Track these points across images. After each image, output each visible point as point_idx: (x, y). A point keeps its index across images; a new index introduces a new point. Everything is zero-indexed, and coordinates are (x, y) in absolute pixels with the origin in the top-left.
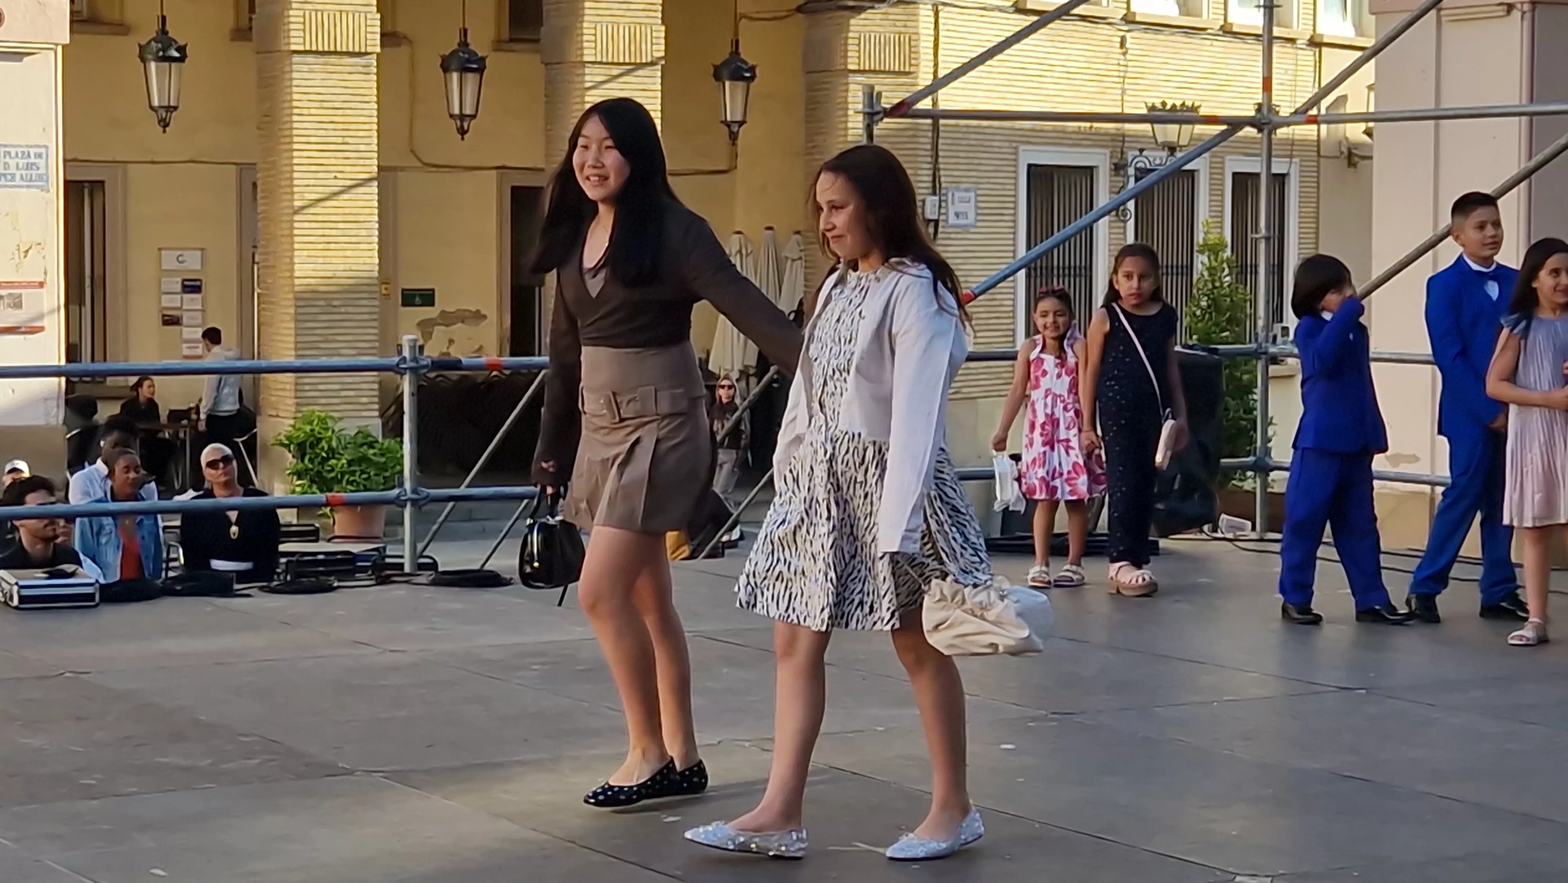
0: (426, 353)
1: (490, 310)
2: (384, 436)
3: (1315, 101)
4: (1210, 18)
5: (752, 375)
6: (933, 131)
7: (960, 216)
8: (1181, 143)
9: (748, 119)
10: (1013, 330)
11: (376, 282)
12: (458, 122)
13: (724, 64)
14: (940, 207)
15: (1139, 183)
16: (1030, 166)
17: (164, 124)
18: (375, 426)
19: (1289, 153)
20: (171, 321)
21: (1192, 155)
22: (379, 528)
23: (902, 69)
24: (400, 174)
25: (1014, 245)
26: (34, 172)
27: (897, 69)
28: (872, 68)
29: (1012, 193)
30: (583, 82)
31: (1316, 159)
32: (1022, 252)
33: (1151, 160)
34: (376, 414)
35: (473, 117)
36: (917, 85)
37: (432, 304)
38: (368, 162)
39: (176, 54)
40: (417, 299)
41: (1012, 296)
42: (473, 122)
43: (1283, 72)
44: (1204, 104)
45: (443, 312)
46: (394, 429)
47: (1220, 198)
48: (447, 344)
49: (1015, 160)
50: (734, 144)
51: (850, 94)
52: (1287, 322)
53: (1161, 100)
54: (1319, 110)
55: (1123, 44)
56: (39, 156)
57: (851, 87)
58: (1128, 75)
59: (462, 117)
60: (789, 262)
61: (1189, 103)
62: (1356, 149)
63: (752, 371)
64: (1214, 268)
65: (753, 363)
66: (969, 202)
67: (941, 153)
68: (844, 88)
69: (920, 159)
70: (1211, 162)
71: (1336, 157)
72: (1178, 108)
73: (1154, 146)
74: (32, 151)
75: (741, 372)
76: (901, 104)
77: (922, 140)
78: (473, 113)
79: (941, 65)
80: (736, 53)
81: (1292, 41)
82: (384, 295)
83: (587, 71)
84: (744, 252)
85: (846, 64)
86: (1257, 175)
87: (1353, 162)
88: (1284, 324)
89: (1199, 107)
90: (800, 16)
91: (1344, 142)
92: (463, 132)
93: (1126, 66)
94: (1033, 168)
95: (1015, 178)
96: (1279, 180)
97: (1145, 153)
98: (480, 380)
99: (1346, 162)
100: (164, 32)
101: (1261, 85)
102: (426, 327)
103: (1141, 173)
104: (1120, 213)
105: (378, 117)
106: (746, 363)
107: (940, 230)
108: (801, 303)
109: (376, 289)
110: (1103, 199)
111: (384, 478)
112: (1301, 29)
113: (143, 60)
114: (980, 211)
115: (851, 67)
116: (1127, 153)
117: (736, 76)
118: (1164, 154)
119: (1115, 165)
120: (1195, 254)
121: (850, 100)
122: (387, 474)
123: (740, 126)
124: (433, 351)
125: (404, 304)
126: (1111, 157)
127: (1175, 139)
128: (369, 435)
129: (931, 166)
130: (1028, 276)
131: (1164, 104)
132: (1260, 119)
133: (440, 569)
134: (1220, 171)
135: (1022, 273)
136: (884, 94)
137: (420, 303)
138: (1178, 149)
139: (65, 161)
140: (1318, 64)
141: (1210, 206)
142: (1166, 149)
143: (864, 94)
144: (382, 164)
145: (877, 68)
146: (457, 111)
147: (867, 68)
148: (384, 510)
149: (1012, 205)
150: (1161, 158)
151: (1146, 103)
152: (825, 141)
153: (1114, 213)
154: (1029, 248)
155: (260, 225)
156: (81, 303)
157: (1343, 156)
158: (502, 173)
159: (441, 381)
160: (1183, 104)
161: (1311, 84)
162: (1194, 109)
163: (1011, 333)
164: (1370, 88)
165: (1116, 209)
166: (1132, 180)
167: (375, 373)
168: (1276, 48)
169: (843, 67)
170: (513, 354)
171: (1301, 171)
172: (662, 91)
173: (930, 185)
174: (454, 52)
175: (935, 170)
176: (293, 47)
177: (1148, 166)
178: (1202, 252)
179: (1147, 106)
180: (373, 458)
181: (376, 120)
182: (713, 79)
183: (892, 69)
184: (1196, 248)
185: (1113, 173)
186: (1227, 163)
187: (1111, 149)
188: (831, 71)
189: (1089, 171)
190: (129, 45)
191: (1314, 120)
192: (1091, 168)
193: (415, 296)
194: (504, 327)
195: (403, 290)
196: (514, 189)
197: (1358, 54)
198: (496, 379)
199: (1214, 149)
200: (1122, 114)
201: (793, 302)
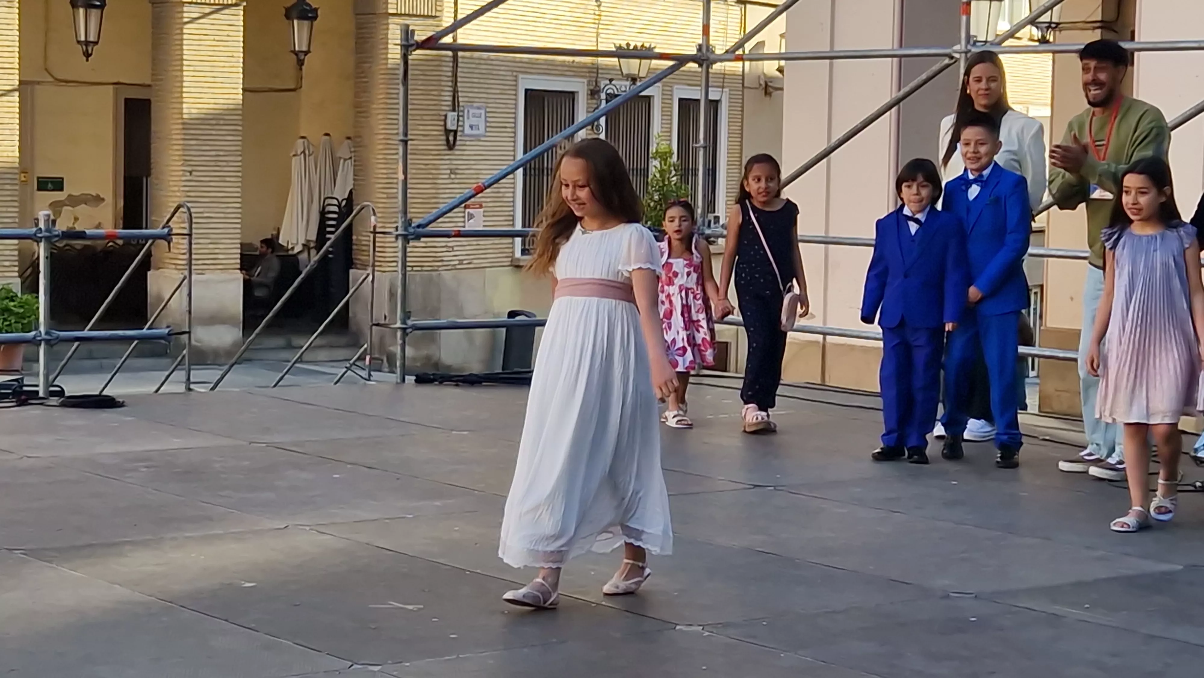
0: (57, 227)
1: (108, 194)
2: (23, 293)
3: (740, 45)
5: (312, 248)
6: (453, 62)
7: (474, 127)
8: (641, 75)
9: (311, 49)
10: (513, 216)
11: (16, 171)
12: (84, 47)
13: (294, 6)
14: (458, 120)
15: (609, 104)
16: (526, 91)
18: (16, 285)
19: (721, 84)
21: (648, 84)
22: (18, 364)
23: (430, 14)
24: (37, 87)
25: (514, 151)
27: (426, 14)
28: (407, 12)
29: (513, 111)
30: (182, 17)
31: (741, 89)
32: (520, 155)
33: (618, 87)
34: (17, 274)
35: (96, 43)
36: (441, 26)
37: (61, 189)
38: (11, 77)
40: (50, 185)
41: (512, 190)
42: (95, 48)
43: (717, 22)
44: (658, 46)
45: (70, 196)
46: (31, 286)
47: (669, 118)
48: (73, 221)
49: (516, 85)
50: (301, 69)
51: (390, 32)
52: (718, 213)
53: (626, 42)
54: (744, 51)
57: (391, 26)
58: (601, 22)
59: (87, 43)
60: (342, 161)
61: (647, 45)
62: (771, 82)
63: (312, 245)
64: (663, 170)
65: (314, 238)
66: (480, 117)
67: (459, 79)
68: (385, 27)
69: (443, 83)
70: (663, 90)
71: (756, 88)
72: (639, 48)
73: (620, 77)
75: (304, 245)
76: (429, 39)
77: (445, 69)
78: (96, 40)
79: (459, 11)
82: (23, 181)
83: (185, 9)
84: (307, 152)
85: (387, 8)
86: (698, 101)
87: (768, 91)
88: (716, 214)
89: (655, 47)
91: (762, 77)
92: (87, 55)
93: (599, 15)
94: (529, 92)
95: (515, 100)
96: (714, 105)
97: (613, 82)
98: (99, 249)
99: (763, 92)
101: (701, 33)
102: (56, 206)
103: (611, 97)
104: (594, 128)
105: (19, 41)
106: (308, 238)
107: (458, 138)
108: (351, 192)
109: (17, 176)
110: (581, 115)
111: (22, 324)
114: (488, 124)
115: (390, 11)
116: (600, 82)
117: (303, 17)
118: (628, 83)
119: (591, 91)
120: (650, 160)
121: (390, 36)
122: (25, 321)
123: (306, 55)
124: (61, 226)
125: (39, 189)
126: (588, 85)
127: (637, 73)
128: (11, 291)
129: (451, 89)
130: (525, 175)
131: (628, 45)
132: (700, 56)
133: (67, 394)
134: (669, 97)
135: (520, 171)
136: (416, 33)
137: (52, 188)
138: (638, 80)
140: (743, 18)
141: (662, 123)
142: (630, 79)
143: (401, 31)
144: (22, 79)
145: (411, 13)
146: (83, 38)
147: (403, 12)
148: (22, 350)
149: (513, 120)
150: (626, 87)
151: (615, 44)
152: (370, 67)
153: (589, 127)
154: (525, 152)
157: (761, 88)
158: (117, 88)
159: (67, 250)
160: (642, 46)
161: (738, 32)
162: (650, 49)
163: (511, 218)
164: (782, 36)
165: (591, 123)
166: (604, 102)
167: (16, 241)
168: (713, 4)
169: (384, 11)
170: (124, 228)
171: (730, 98)
172: (244, 26)
173: (450, 103)
175: (455, 92)
177: (616, 93)
178: (655, 159)
179: (615, 47)
180: (13, 308)
181: (17, 44)
182: (284, 18)
183: (422, 14)
184: (651, 155)
185: (589, 97)
186: (675, 91)
187: (588, 79)
188: (374, 14)
189: (572, 95)
191: (740, 58)
192: (573, 93)
193: (47, 183)
194: (118, 208)
195: (38, 178)
196: (127, 100)
197: (772, 10)
198: (112, 248)
199: (664, 80)
200: (597, 51)
201: (345, 192)
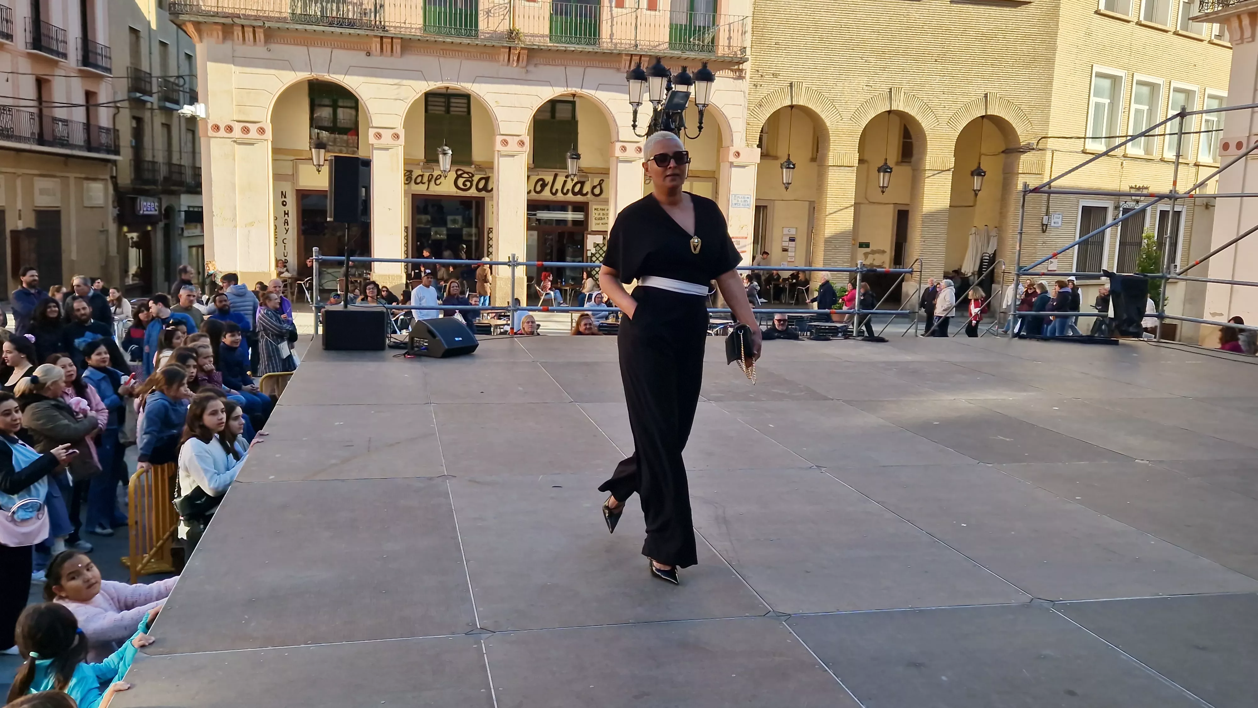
0: (865, 266)
1: (888, 250)
3: (1194, 189)
4: (1156, 155)
6: (1048, 198)
7: (1056, 223)
9: (982, 189)
11: (850, 239)
12: (882, 189)
13: (975, 170)
14: (1048, 220)
15: (1124, 215)
16: (1083, 206)
17: (787, 188)
19: (1182, 204)
20: (785, 250)
23: (1039, 173)
24: (861, 205)
25: (1075, 236)
26: (746, 203)
27: (1037, 173)
28: (1028, 173)
29: (1077, 216)
30: (925, 176)
31: (1192, 207)
32: (1077, 239)
33: (1129, 206)
36: (1044, 181)
37: (869, 247)
38: (851, 201)
39: (792, 166)
42: (886, 189)
43: (1182, 176)
44: (1151, 189)
45: (872, 250)
47: (1154, 220)
48: (873, 261)
49: (1078, 204)
50: (976, 198)
51: (1018, 182)
54: (1195, 192)
55: (1122, 164)
56: (748, 198)
57: (1019, 179)
58: (1122, 176)
59: (883, 187)
60: (992, 237)
61: (1145, 186)
62: (1208, 203)
63: (976, 274)
64: (1150, 244)
65: (977, 271)
66: (1059, 218)
67: (1051, 202)
68: (1017, 179)
69: (1043, 204)
71: (1200, 206)
73: (1131, 201)
74: (746, 196)
76: (1036, 188)
77: (1044, 197)
78: (887, 186)
79: (1053, 174)
80: (979, 167)
81: (1188, 164)
82: (853, 243)
83: (926, 172)
84: (976, 233)
85: (1018, 170)
86: (1169, 212)
87: (1207, 207)
89: (1149, 190)
90: (1003, 155)
92: (883, 192)
93: (1122, 173)
94: (1084, 208)
95: (1078, 211)
96: (1178, 213)
97: (1127, 204)
99: (1204, 208)
100: (789, 159)
102: (866, 255)
103: (1125, 211)
104: (1115, 227)
106: (975, 271)
107: (1048, 228)
108: (995, 251)
109: (850, 241)
110: (1109, 221)
112: (1191, 160)
113: (782, 168)
114: (1063, 222)
115: (1020, 172)
116: (1120, 203)
117: (979, 174)
118: (1135, 204)
119: (1116, 207)
120: (1144, 239)
121: (1018, 185)
123: (979, 192)
124: (868, 266)
125: (860, 247)
126: (1114, 205)
129: (1046, 206)
130: (1079, 247)
131: (1136, 186)
132: (1171, 195)
134: (1155, 212)
135: (1077, 246)
136: (1031, 184)
137: (865, 247)
138: (1140, 202)
139: (756, 199)
140: (1197, 174)
141: (1150, 222)
142: (1135, 201)
143: (1024, 182)
144: (856, 201)
146: (882, 185)
147: (1026, 172)
149: (1075, 222)
150: (1133, 205)
151: (1129, 186)
152: (1008, 196)
153: (1113, 227)
154: (1080, 237)
155: (815, 221)
156: (758, 244)
157: (1204, 205)
158: (895, 206)
160: (1142, 189)
161: (1193, 182)
162: (1147, 188)
165: (1114, 225)
166: (1121, 212)
168: (1180, 167)
169: (1017, 172)
171: (1186, 211)
172: (952, 180)
173: (1045, 213)
174: (883, 166)
175: (1048, 207)
176: (830, 164)
177: (1128, 208)
178: (1146, 238)
181: (855, 188)
182: (970, 175)
183: (1035, 173)
184: (1144, 237)
185: (1114, 210)
186: (1158, 207)
187: (1114, 202)
188: (1013, 173)
189: (1105, 209)
190: (778, 163)
192: (1106, 207)
193: (863, 244)
194: (892, 255)
195: (859, 242)
197: (1216, 169)
199: (1153, 206)
200: (1119, 193)
201: (992, 251)
